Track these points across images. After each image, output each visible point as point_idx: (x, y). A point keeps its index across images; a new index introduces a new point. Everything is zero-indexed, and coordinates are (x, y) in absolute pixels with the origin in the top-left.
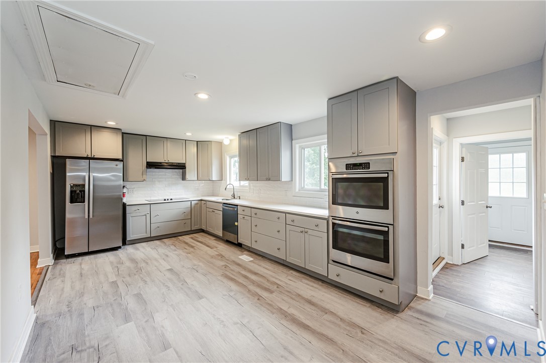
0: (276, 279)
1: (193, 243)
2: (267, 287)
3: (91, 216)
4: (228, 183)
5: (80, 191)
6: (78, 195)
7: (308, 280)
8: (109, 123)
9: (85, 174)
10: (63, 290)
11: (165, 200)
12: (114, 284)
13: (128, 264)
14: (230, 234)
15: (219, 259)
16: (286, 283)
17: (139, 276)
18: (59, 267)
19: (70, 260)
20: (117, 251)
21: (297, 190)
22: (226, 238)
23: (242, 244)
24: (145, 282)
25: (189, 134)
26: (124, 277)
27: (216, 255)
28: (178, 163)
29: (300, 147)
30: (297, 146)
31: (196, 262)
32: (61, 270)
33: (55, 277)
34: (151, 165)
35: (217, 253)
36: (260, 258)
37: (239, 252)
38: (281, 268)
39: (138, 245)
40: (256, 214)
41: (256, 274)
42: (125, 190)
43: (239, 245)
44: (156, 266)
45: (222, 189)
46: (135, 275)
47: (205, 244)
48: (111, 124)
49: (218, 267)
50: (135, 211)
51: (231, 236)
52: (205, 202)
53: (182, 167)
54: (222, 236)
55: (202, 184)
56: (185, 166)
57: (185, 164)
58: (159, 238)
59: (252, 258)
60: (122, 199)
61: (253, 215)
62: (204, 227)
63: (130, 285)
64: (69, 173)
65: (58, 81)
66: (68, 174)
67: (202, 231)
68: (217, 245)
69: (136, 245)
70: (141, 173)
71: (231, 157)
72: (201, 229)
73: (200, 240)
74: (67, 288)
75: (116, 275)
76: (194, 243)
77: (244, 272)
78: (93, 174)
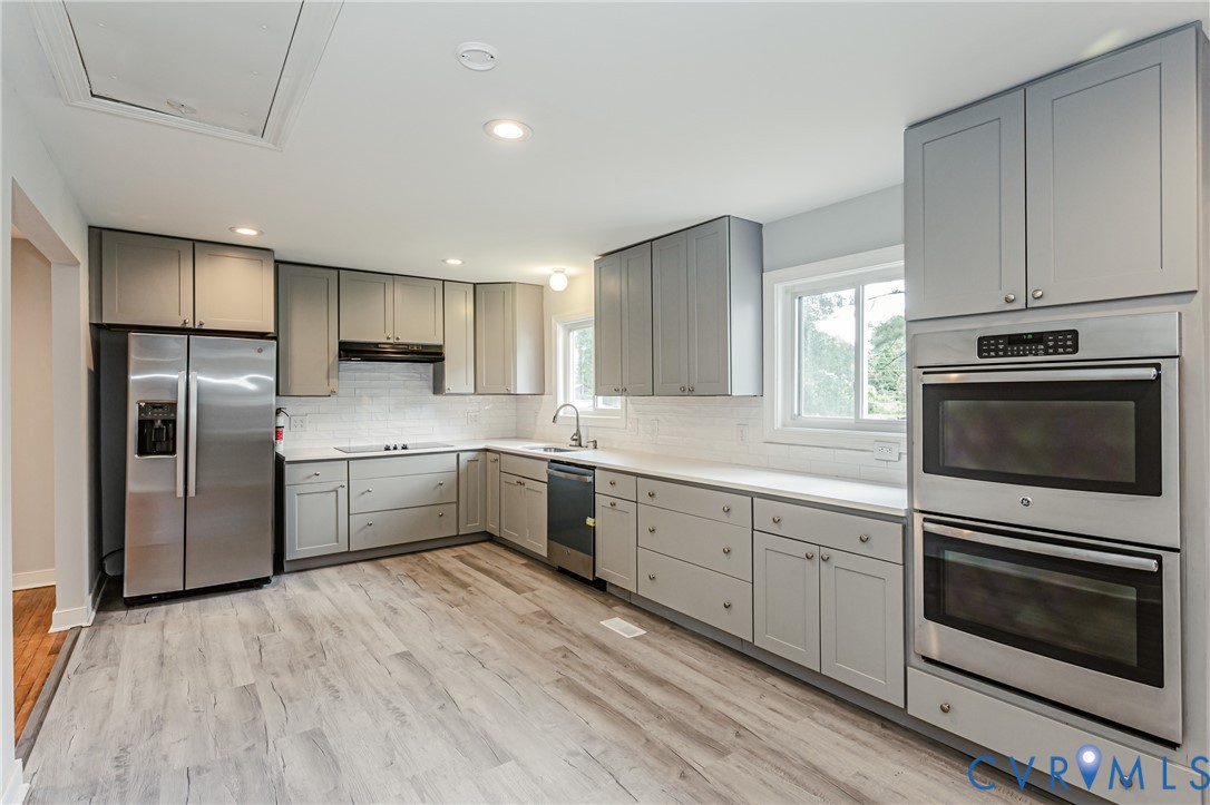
0: (728, 702)
1: (465, 573)
2: (703, 731)
3: (192, 492)
4: (561, 402)
5: (164, 422)
6: (158, 434)
7: (832, 712)
8: (239, 231)
9: (176, 376)
10: (108, 706)
11: (387, 449)
12: (248, 691)
13: (288, 630)
14: (570, 550)
15: (542, 628)
16: (765, 723)
17: (318, 671)
18: (105, 632)
19: (135, 612)
20: (260, 591)
21: (778, 424)
22: (557, 563)
23: (605, 582)
24: (334, 691)
25: (454, 262)
26: (276, 674)
27: (534, 613)
28: (423, 346)
29: (786, 291)
30: (779, 289)
31: (477, 635)
32: (111, 641)
33: (92, 663)
34: (351, 351)
35: (537, 609)
36: (666, 628)
37: (598, 608)
38: (736, 666)
39: (315, 574)
40: (651, 495)
41: (660, 682)
42: (282, 421)
43: (599, 586)
44: (363, 643)
45: (544, 419)
46: (307, 667)
47: (498, 578)
48: (246, 233)
49: (544, 655)
50: (309, 477)
51: (574, 559)
52: (497, 456)
53: (431, 356)
54: (545, 554)
55: (486, 405)
56: (441, 354)
57: (440, 347)
58: (372, 556)
59: (642, 627)
60: (274, 445)
61: (643, 497)
62: (493, 528)
63: (291, 700)
64: (136, 373)
65: (93, 96)
66: (133, 377)
67: (489, 538)
68: (535, 584)
69: (309, 572)
70: (325, 373)
71: (569, 329)
72: (485, 532)
73: (482, 564)
74: (121, 703)
75: (253, 666)
76: (470, 576)
77: (622, 676)
78: (199, 378)
